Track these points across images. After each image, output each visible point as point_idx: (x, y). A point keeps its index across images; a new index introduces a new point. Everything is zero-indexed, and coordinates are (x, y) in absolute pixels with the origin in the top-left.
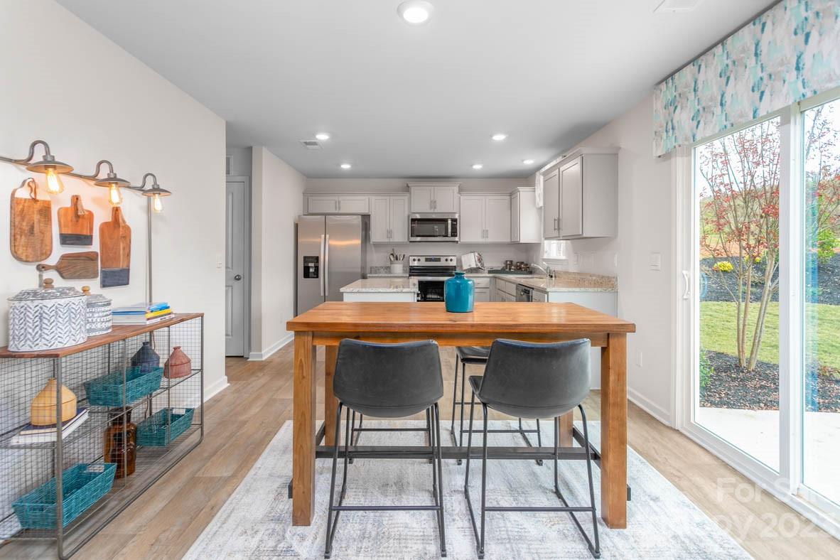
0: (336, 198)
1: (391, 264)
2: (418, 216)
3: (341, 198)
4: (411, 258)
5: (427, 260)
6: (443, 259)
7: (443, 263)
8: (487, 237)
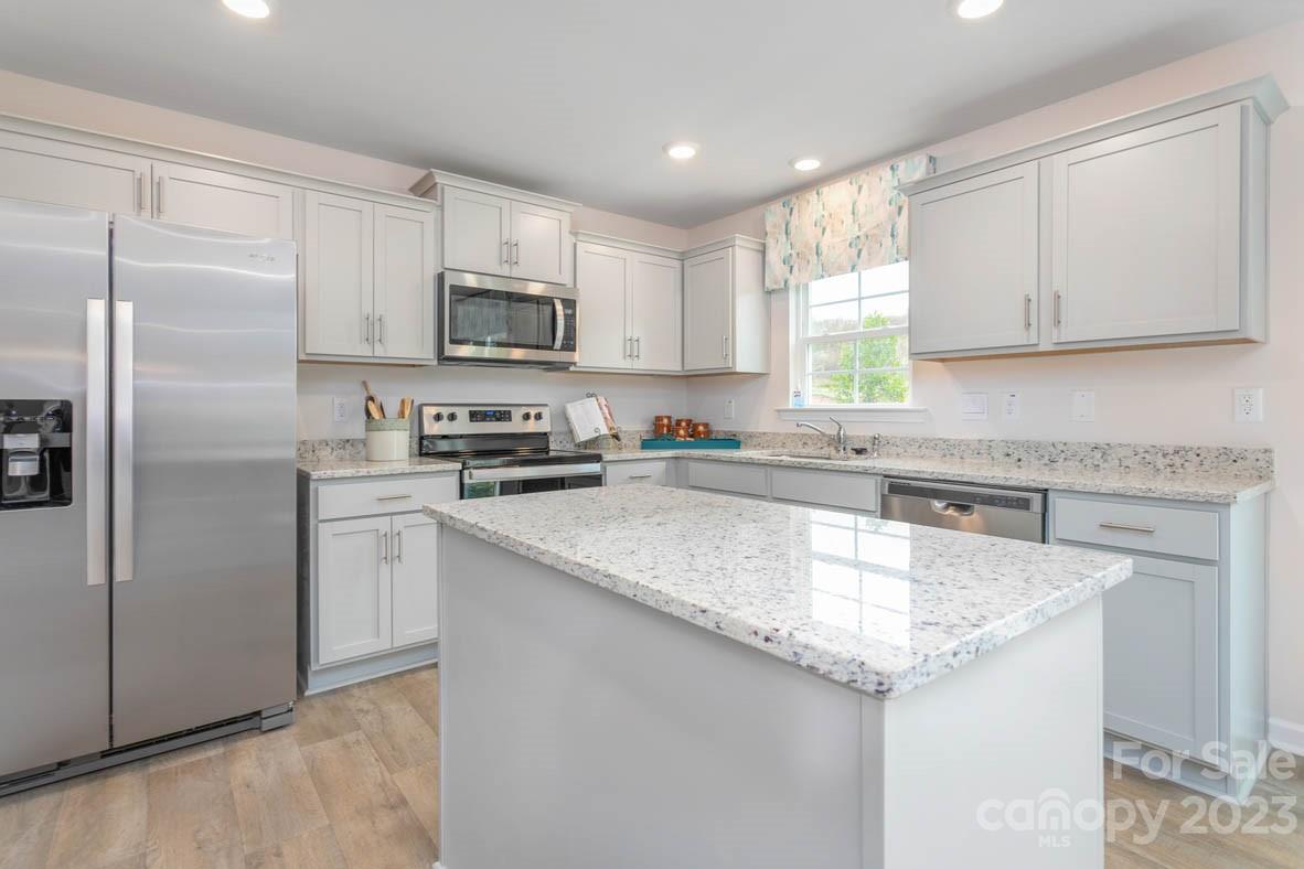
0: (143, 166)
1: (368, 429)
2: (471, 281)
3: (162, 170)
4: (429, 412)
5: (474, 416)
6: (517, 414)
7: (516, 426)
8: (638, 356)
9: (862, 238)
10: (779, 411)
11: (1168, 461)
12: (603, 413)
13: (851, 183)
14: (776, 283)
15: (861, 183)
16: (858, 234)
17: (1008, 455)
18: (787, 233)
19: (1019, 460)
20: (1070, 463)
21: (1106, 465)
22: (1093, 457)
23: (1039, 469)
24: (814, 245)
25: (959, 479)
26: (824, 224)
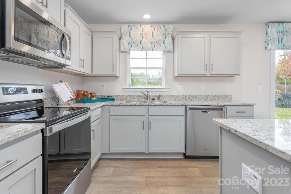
8: (83, 67)
9: (155, 42)
10: (123, 89)
11: (217, 98)
12: (69, 89)
13: (152, 27)
14: (125, 50)
15: (155, 27)
16: (154, 41)
17: (190, 98)
18: (129, 35)
19: (192, 99)
20: (202, 99)
21: (208, 99)
22: (206, 98)
23: (196, 101)
24: (140, 41)
25: (207, 105)
26: (143, 36)
